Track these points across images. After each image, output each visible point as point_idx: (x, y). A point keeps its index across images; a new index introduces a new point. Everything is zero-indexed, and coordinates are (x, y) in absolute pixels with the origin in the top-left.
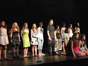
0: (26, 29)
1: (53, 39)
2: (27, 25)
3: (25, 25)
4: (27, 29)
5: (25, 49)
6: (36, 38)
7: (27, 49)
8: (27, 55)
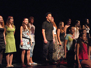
0: (10, 26)
1: (51, 41)
2: (12, 20)
3: (9, 19)
4: (12, 25)
5: (9, 55)
6: (28, 39)
7: (12, 55)
8: (12, 63)
